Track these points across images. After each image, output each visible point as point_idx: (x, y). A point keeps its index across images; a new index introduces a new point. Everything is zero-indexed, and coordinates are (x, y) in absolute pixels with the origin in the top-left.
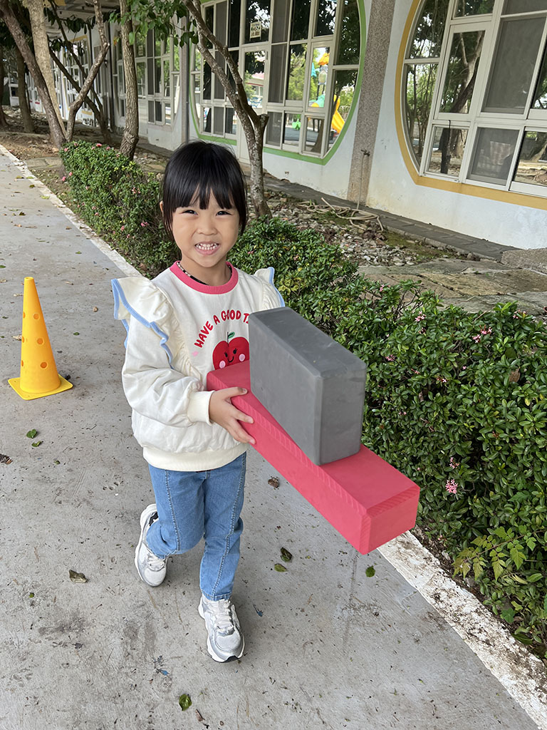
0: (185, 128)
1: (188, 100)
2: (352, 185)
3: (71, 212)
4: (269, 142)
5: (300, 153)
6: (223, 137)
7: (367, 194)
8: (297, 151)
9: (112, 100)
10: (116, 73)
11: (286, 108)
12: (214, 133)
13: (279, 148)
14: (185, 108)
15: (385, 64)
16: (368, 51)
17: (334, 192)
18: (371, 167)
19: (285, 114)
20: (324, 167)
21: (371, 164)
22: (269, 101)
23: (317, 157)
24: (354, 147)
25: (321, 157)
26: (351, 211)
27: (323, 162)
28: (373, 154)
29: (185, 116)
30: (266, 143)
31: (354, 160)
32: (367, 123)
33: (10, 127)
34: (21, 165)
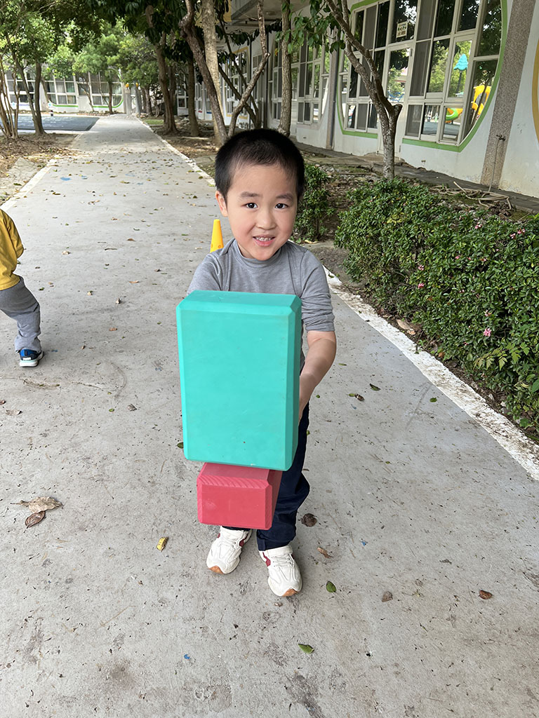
0: (330, 126)
1: (335, 99)
2: (486, 169)
4: (408, 134)
5: (438, 142)
6: (365, 131)
7: (500, 178)
8: (434, 141)
9: (266, 104)
10: (271, 80)
11: (426, 101)
12: (357, 129)
13: (418, 139)
14: (332, 107)
15: (524, 53)
16: (508, 41)
17: (468, 177)
18: (506, 151)
19: (425, 106)
20: (460, 153)
21: (506, 149)
22: (410, 95)
23: (454, 145)
24: (490, 133)
25: (457, 145)
26: (481, 193)
27: (459, 149)
28: (508, 138)
29: (331, 114)
30: (406, 135)
31: (489, 145)
32: (504, 109)
33: (179, 133)
34: (191, 162)
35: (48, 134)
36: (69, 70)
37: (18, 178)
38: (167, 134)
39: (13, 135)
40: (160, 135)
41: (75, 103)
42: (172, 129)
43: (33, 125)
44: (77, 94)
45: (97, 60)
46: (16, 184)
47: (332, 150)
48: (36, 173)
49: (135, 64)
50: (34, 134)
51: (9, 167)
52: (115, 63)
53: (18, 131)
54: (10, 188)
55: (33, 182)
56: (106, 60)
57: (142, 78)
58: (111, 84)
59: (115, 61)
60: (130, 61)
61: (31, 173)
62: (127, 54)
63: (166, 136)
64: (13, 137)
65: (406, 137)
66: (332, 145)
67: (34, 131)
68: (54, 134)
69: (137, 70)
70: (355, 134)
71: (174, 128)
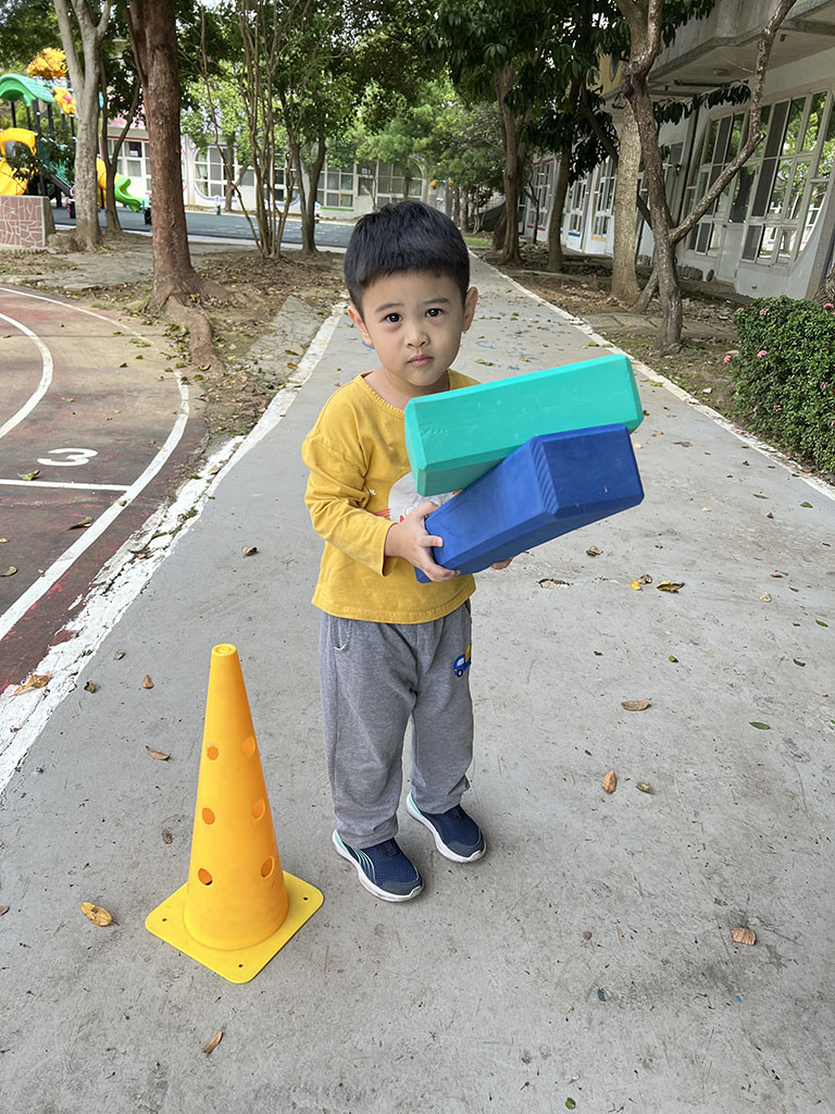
3: (718, 415)
10: (692, 184)
33: (523, 263)
34: (580, 324)
35: (321, 253)
36: (351, 156)
37: (290, 338)
38: (505, 264)
39: (273, 253)
40: (493, 265)
41: (351, 205)
42: (513, 256)
43: (300, 237)
44: (355, 190)
45: (401, 143)
46: (289, 352)
48: (318, 329)
49: (455, 151)
50: (300, 252)
51: (273, 313)
52: (423, 149)
53: (282, 245)
54: (279, 358)
55: (317, 348)
56: (413, 145)
57: (462, 174)
58: (408, 179)
59: (425, 146)
60: (447, 146)
61: (310, 329)
62: (444, 136)
63: (503, 268)
64: (271, 256)
67: (300, 247)
68: (328, 252)
69: (456, 160)
71: (516, 256)
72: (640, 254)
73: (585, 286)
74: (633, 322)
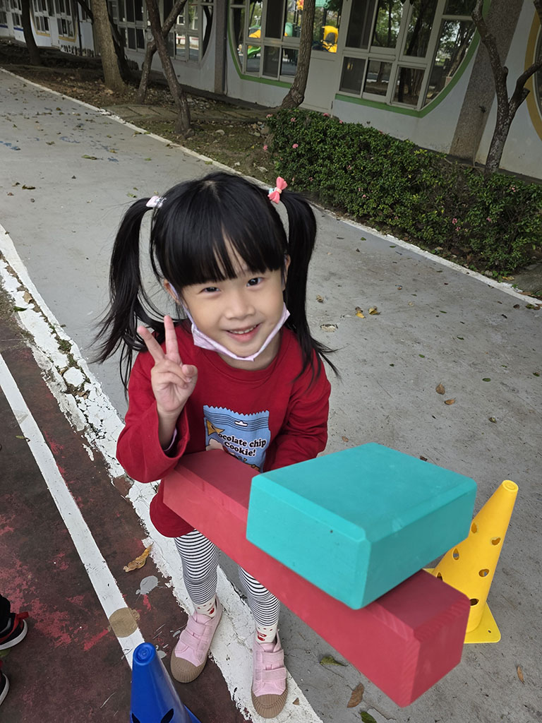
0: (221, 67)
1: (225, 36)
2: (457, 138)
4: (342, 89)
5: (388, 104)
6: (277, 79)
7: (477, 150)
8: (383, 101)
11: (370, 55)
12: (263, 74)
13: (359, 96)
14: (222, 44)
15: (516, 20)
17: (431, 145)
18: (486, 123)
19: (369, 61)
20: (420, 119)
21: (486, 121)
22: (346, 46)
23: (413, 109)
24: (465, 102)
25: (418, 110)
27: (419, 115)
28: (489, 110)
30: (340, 90)
31: (463, 115)
32: (485, 78)
34: (110, 115)
47: (226, 96)
65: (341, 93)
66: (224, 90)
70: (261, 80)
72: (83, 48)
73: (72, 78)
74: (144, 111)
